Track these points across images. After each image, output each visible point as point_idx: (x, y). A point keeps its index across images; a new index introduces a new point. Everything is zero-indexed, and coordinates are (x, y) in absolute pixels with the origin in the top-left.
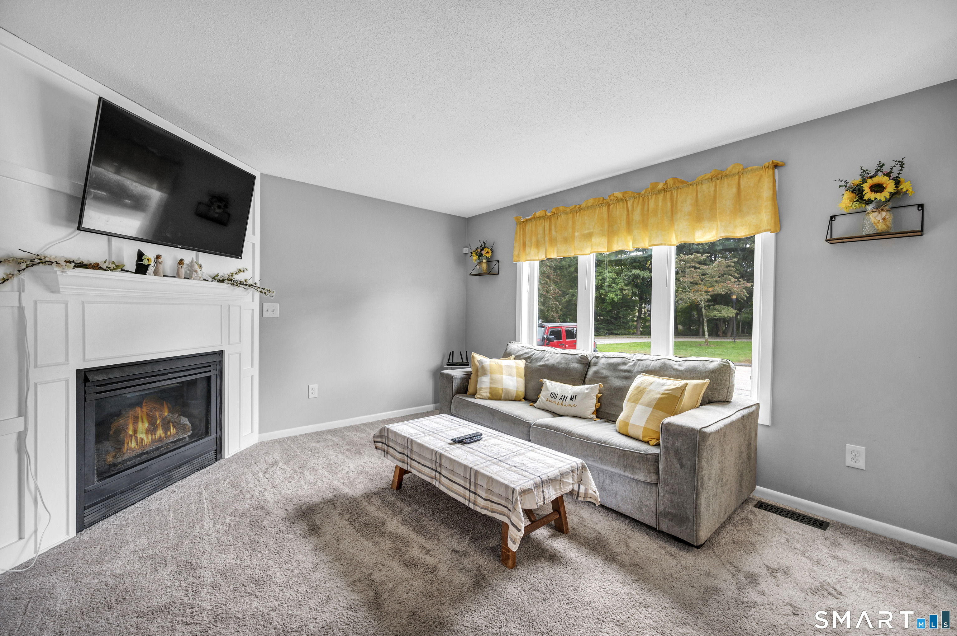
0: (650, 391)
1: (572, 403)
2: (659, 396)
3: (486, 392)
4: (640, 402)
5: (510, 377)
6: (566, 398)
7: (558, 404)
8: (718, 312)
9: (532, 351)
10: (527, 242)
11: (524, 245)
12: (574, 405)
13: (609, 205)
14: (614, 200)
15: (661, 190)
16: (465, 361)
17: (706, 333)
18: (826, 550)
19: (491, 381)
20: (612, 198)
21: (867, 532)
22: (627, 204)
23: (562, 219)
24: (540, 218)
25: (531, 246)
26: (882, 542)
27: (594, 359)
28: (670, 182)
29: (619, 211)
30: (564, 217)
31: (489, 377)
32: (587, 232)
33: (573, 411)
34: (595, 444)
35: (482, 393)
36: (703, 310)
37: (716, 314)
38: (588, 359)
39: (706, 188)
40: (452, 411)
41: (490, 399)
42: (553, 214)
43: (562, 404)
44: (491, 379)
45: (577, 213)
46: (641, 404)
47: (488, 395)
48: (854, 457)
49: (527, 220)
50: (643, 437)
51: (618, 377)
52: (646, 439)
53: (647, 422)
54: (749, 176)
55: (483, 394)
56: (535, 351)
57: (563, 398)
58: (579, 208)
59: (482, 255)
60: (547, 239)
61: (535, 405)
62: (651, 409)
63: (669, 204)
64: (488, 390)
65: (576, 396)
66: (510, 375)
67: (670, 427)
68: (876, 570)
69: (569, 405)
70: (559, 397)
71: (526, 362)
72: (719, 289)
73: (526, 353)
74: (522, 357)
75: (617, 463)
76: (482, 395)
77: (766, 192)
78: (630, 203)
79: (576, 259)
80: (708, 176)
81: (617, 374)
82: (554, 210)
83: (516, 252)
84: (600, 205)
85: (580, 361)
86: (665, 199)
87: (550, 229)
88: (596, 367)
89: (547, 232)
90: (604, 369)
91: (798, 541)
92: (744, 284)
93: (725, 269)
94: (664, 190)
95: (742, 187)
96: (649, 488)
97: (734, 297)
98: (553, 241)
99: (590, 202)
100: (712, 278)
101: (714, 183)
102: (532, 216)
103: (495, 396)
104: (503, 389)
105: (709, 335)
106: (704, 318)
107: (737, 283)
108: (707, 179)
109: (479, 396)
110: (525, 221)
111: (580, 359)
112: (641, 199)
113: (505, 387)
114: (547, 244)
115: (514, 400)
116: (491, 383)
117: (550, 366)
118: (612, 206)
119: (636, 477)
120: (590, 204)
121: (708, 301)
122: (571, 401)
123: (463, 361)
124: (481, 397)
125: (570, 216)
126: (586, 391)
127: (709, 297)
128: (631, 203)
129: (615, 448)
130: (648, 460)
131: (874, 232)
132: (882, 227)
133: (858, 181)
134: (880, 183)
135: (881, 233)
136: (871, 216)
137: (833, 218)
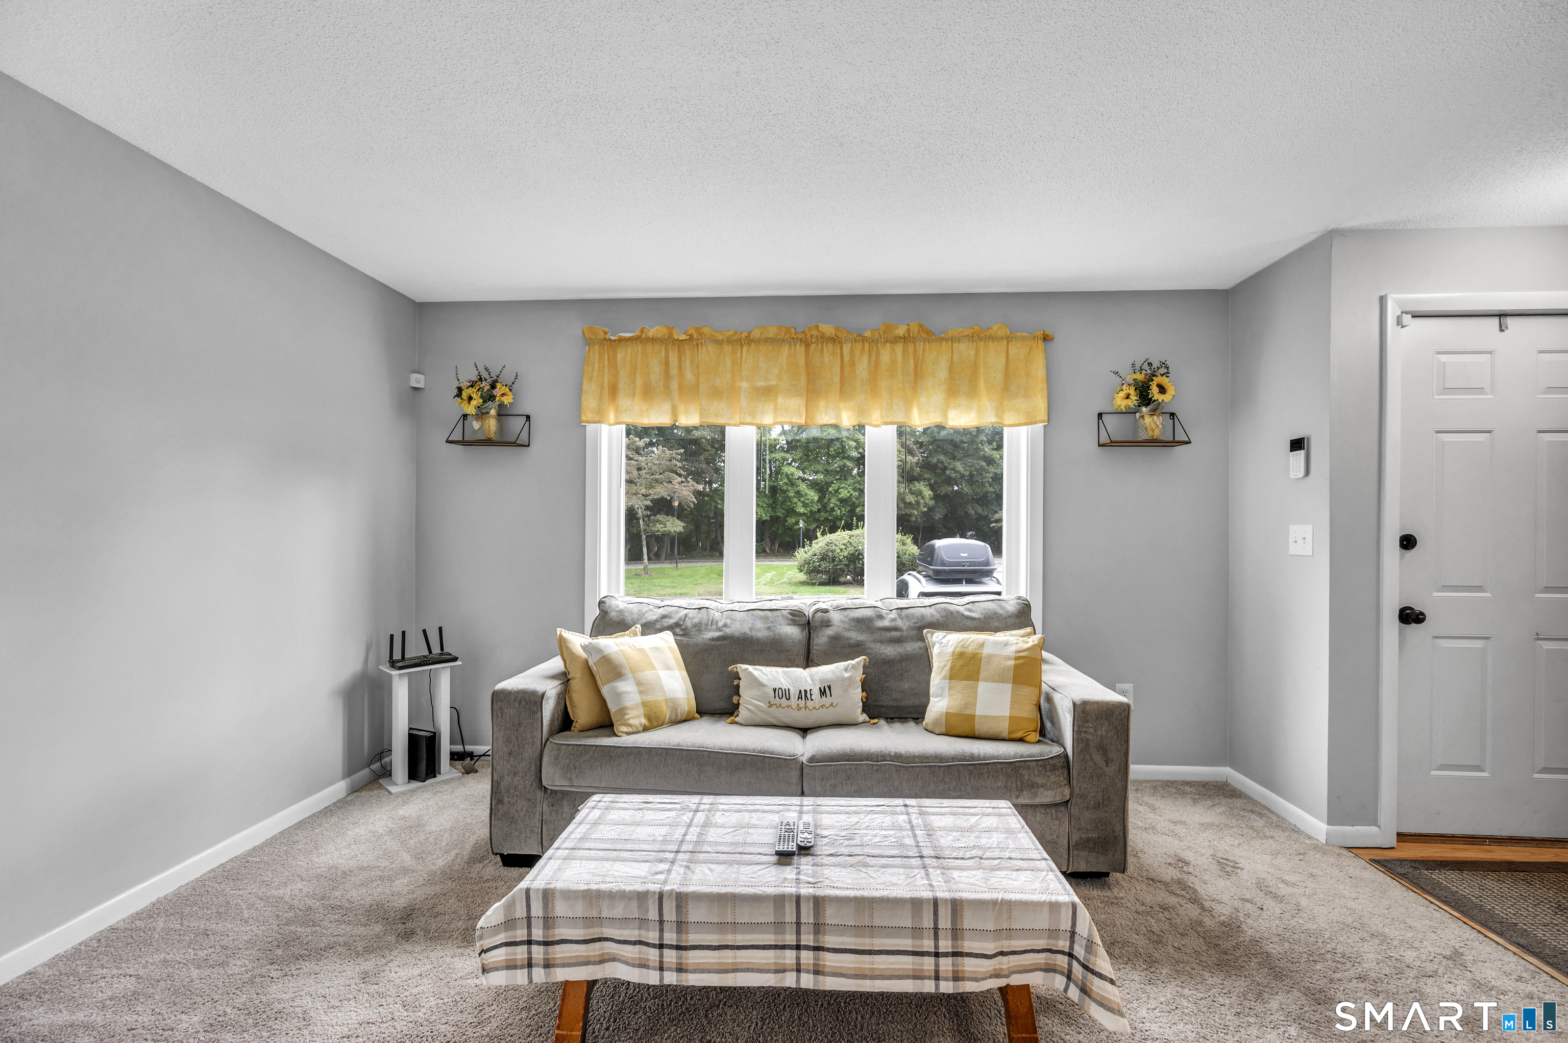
0: (990, 657)
1: (826, 701)
2: (1012, 663)
3: (638, 717)
4: (981, 676)
5: (669, 672)
6: (811, 695)
7: (799, 708)
8: (661, 525)
9: (678, 612)
10: (621, 385)
11: (613, 391)
12: (832, 704)
13: (808, 345)
14: (817, 337)
15: (899, 337)
16: (436, 650)
17: (645, 557)
19: (642, 689)
20: (814, 332)
21: (1142, 781)
22: (841, 348)
23: (707, 353)
24: (654, 340)
25: (634, 395)
27: (819, 614)
28: (914, 328)
29: (828, 358)
30: (712, 348)
31: (632, 681)
32: (761, 384)
33: (828, 715)
34: (957, 765)
35: (628, 719)
36: (641, 522)
37: (659, 528)
38: (805, 615)
39: (965, 349)
40: (544, 783)
41: (646, 729)
42: (688, 337)
43: (806, 707)
44: (639, 683)
45: (742, 345)
46: (986, 680)
47: (644, 721)
49: (620, 340)
50: (1009, 733)
51: (882, 642)
52: (1019, 735)
53: (1012, 708)
54: (1018, 345)
55: (632, 722)
56: (686, 611)
57: (804, 695)
58: (746, 337)
59: (492, 398)
60: (674, 384)
61: (737, 719)
62: (1010, 686)
63: (912, 362)
64: (641, 711)
65: (830, 688)
66: (668, 668)
67: (1088, 708)
69: (822, 706)
70: (794, 693)
71: (675, 634)
72: (661, 491)
73: (664, 617)
74: (658, 626)
75: (1006, 787)
76: (630, 725)
77: (1039, 372)
78: (847, 349)
79: (722, 430)
80: (969, 332)
81: (877, 636)
82: (692, 331)
83: (590, 402)
84: (792, 341)
85: (792, 620)
86: (905, 352)
87: (680, 367)
88: (831, 628)
89: (674, 371)
90: (849, 630)
92: (693, 486)
93: (668, 463)
94: (905, 339)
95: (1011, 357)
96: (1054, 811)
97: (676, 504)
98: (690, 392)
99: (772, 332)
100: (652, 475)
101: (975, 343)
102: (637, 333)
103: (653, 723)
104: (666, 700)
105: (649, 559)
106: (642, 533)
107: (686, 484)
108: (966, 336)
109: (624, 729)
110: (615, 341)
111: (790, 617)
112: (867, 345)
113: (670, 695)
114: (676, 394)
115: (685, 721)
116: (641, 692)
117: (738, 639)
118: (813, 346)
119: (1038, 801)
120: (771, 335)
121: (647, 508)
122: (824, 697)
123: (430, 652)
124: (630, 730)
125: (727, 348)
126: (847, 675)
127: (648, 503)
128: (849, 348)
129: (994, 763)
130: (1054, 768)
131: (1147, 438)
132: (1157, 434)
133: (1140, 377)
134: (1163, 385)
135: (1156, 440)
136: (1148, 420)
137: (1100, 415)
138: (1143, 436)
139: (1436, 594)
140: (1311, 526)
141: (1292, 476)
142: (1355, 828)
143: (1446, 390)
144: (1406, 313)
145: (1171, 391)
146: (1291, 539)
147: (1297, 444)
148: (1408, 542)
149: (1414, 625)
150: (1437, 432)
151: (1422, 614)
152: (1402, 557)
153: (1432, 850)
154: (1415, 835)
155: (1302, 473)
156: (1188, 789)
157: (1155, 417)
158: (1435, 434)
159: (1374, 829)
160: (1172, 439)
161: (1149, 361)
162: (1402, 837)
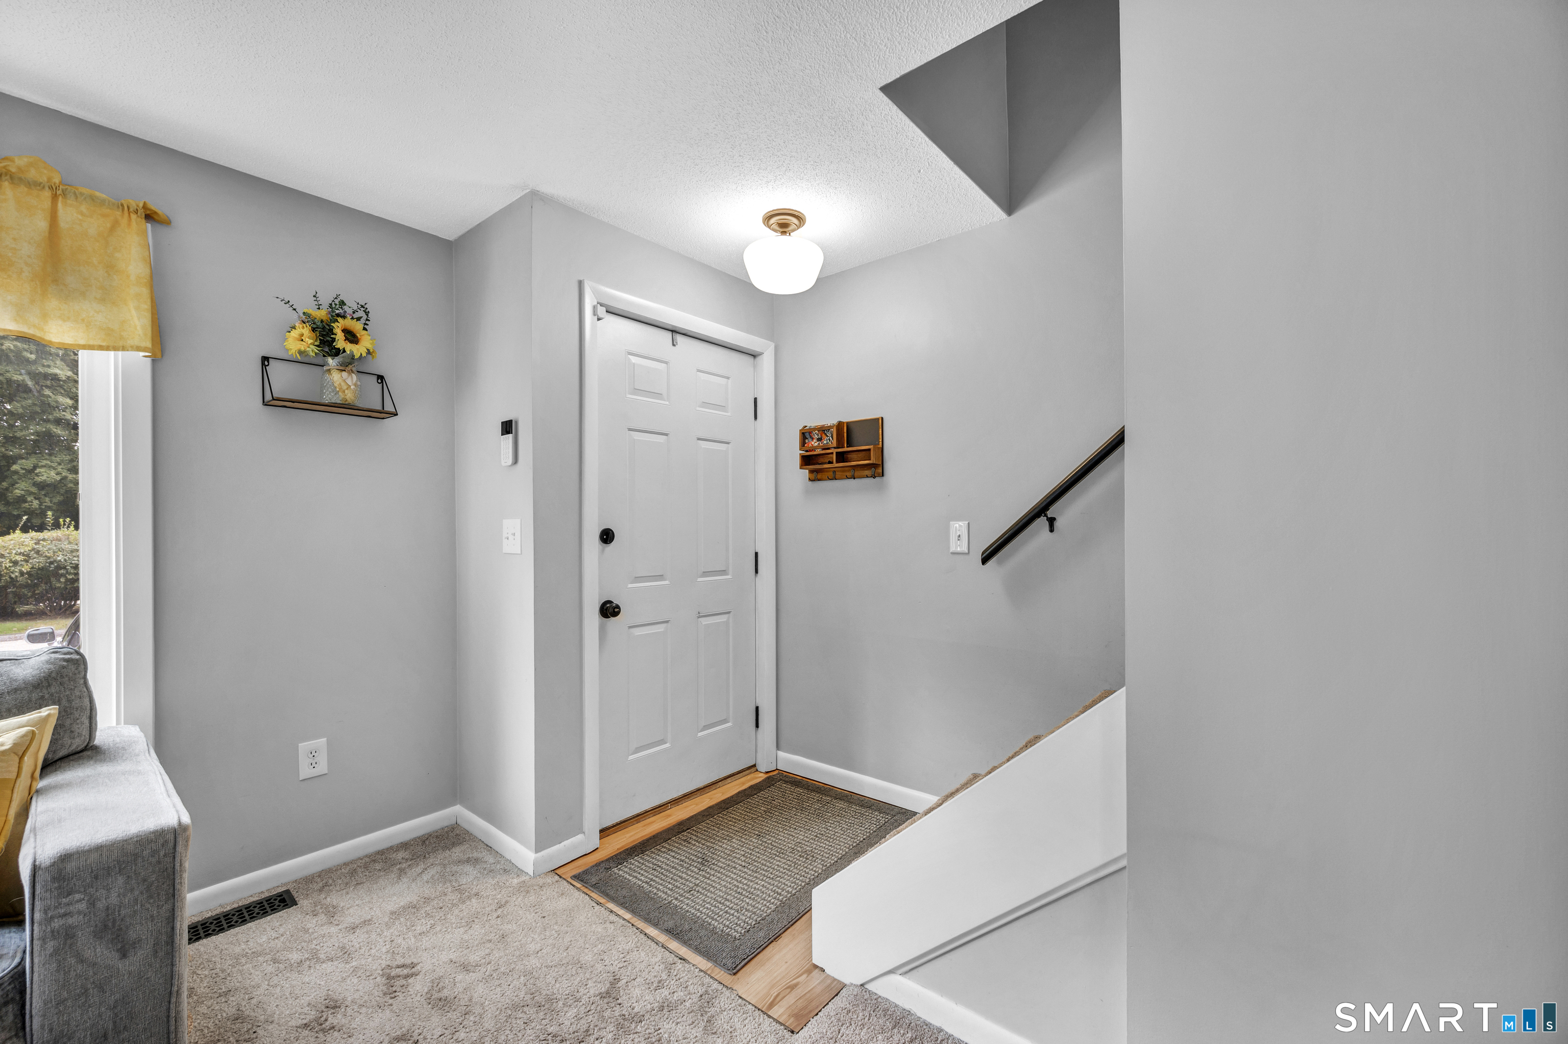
18: (333, 929)
21: (339, 867)
26: (366, 867)
48: (311, 761)
54: (83, 209)
67: (71, 866)
68: (402, 904)
91: (290, 949)
95: (62, 224)
131: (339, 402)
132: (349, 396)
133: (322, 314)
134: (352, 329)
135: (349, 404)
136: (337, 377)
137: (265, 360)
138: (328, 398)
139: (630, 586)
140: (519, 520)
141: (503, 464)
142: (563, 844)
143: (636, 391)
144: (602, 305)
145: (366, 343)
146: (505, 535)
147: (508, 427)
148: (607, 536)
149: (612, 619)
150: (630, 430)
151: (618, 607)
152: (603, 551)
153: (628, 835)
154: (617, 824)
155: (510, 461)
156: (401, 855)
157: (345, 374)
158: (628, 432)
159: (580, 837)
160: (379, 408)
161: (341, 298)
162: (605, 832)
